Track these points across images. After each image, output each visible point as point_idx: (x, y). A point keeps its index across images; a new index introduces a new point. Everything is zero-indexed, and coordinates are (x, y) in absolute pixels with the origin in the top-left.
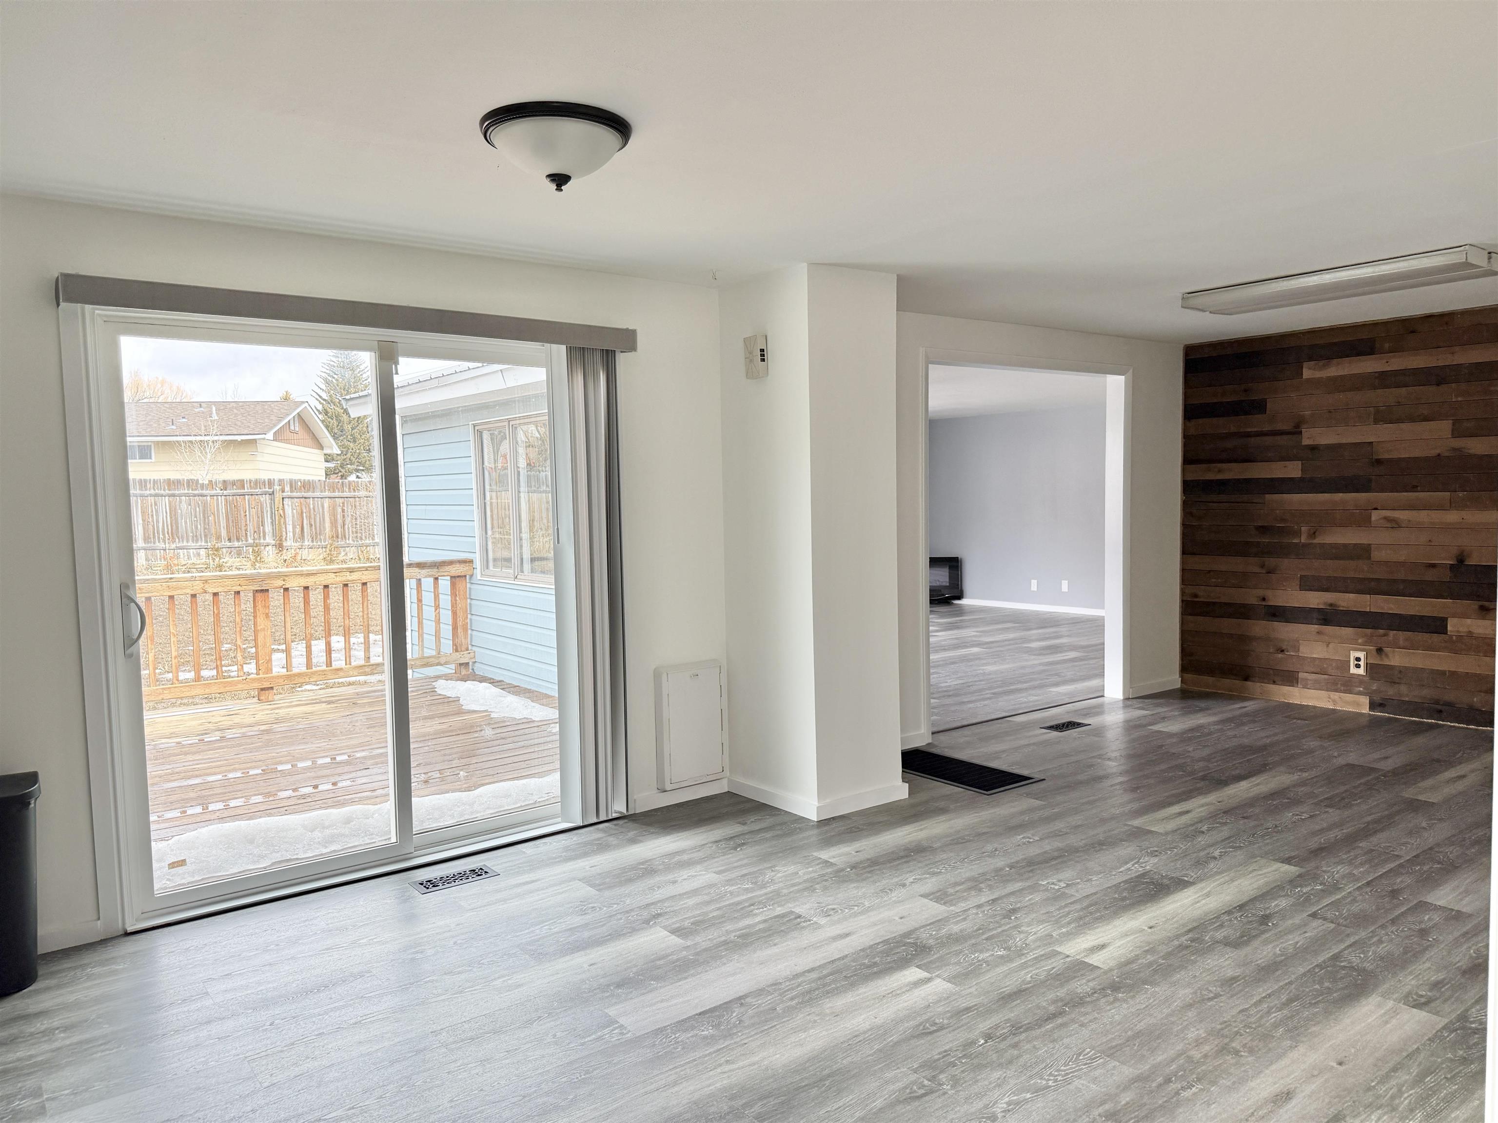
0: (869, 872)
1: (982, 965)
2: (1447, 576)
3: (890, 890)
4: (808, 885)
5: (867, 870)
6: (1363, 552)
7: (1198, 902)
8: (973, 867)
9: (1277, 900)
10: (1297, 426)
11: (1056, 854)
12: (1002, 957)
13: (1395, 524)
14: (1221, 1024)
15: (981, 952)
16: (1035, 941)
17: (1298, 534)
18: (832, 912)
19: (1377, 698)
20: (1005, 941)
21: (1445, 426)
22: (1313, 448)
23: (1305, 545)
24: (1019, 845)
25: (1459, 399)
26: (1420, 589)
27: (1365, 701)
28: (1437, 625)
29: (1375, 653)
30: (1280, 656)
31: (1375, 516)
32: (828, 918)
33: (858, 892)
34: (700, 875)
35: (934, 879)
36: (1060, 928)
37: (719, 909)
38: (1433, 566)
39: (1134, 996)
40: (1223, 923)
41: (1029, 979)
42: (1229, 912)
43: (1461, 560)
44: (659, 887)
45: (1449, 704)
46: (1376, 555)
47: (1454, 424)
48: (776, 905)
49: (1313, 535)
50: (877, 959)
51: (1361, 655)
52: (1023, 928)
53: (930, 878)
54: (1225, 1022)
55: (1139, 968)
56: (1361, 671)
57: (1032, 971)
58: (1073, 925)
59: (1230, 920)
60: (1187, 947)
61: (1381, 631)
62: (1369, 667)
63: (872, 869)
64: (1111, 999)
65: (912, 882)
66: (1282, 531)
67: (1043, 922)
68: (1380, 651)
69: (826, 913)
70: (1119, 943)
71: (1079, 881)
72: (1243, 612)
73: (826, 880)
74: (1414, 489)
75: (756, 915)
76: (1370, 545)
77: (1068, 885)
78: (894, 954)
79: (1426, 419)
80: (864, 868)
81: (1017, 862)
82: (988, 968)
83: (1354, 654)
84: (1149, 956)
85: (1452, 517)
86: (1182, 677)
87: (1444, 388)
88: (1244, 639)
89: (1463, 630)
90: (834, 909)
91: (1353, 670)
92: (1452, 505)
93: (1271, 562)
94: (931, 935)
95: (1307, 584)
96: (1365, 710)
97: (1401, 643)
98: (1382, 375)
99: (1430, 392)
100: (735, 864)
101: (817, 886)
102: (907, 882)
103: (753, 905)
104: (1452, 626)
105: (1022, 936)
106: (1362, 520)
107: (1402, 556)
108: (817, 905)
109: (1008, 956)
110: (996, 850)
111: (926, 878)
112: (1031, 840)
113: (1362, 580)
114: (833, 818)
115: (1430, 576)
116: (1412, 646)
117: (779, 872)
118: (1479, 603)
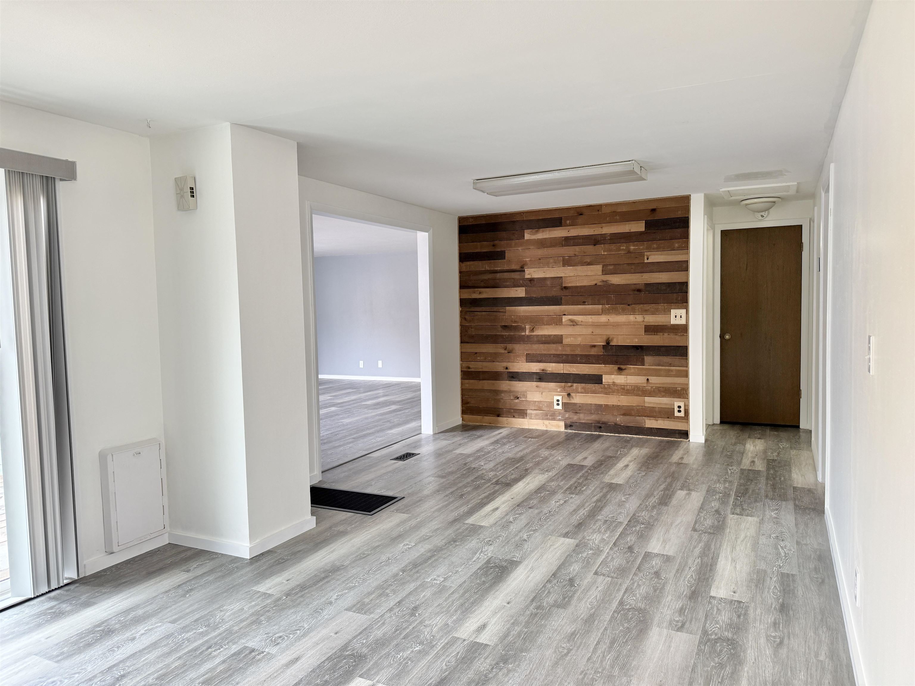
0: (302, 596)
1: (407, 663)
2: (601, 352)
3: (321, 609)
4: (254, 618)
5: (299, 595)
6: (558, 340)
7: (528, 577)
8: (377, 577)
9: (571, 566)
10: (522, 267)
11: (429, 554)
12: (420, 652)
13: (574, 323)
14: (581, 674)
15: (403, 650)
16: (438, 632)
17: (524, 329)
18: (279, 640)
19: (568, 422)
20: (418, 637)
21: (598, 268)
22: (531, 280)
23: (528, 337)
24: (403, 552)
25: (606, 253)
26: (587, 359)
27: (562, 424)
28: (597, 379)
29: (566, 396)
30: (517, 401)
31: (565, 319)
32: (278, 647)
33: (297, 617)
34: (157, 627)
35: (352, 593)
36: (451, 616)
37: (180, 658)
38: (594, 346)
39: (519, 665)
40: (549, 590)
41: (445, 667)
42: (549, 581)
43: (608, 342)
44: (118, 647)
45: (604, 423)
46: (566, 341)
47: (603, 267)
48: (231, 644)
49: (532, 330)
50: (327, 677)
51: (560, 398)
52: (427, 622)
53: (348, 592)
54: (582, 672)
55: (514, 640)
56: (560, 407)
57: (444, 659)
58: (459, 612)
59: (553, 587)
60: (536, 614)
61: (570, 384)
62: (565, 405)
63: (303, 593)
64: (505, 670)
65: (336, 599)
66: (516, 328)
67: (437, 614)
68: (569, 395)
69: (275, 642)
70: (493, 621)
71: (451, 573)
72: (496, 376)
73: (268, 611)
74: (584, 303)
75: (215, 657)
76: (562, 335)
77: (445, 579)
78: (339, 669)
79: (589, 264)
80: (297, 594)
81: (406, 566)
82: (413, 664)
83: (556, 398)
84: (516, 628)
85: (603, 319)
86: (462, 417)
87: (597, 246)
88: (497, 392)
89: (611, 381)
90: (280, 637)
91: (556, 407)
92: (604, 312)
93: (510, 346)
94: (363, 644)
95: (531, 358)
96: (562, 429)
97: (580, 390)
98: (567, 239)
99: (590, 249)
100: (188, 611)
101: (262, 618)
102: (333, 600)
103: (210, 647)
104: (606, 379)
105: (428, 629)
106: (557, 321)
107: (579, 341)
108: (266, 636)
109: (423, 649)
110: (389, 559)
111: (346, 593)
112: (410, 547)
113: (558, 355)
114: (262, 554)
115: (593, 352)
116: (586, 392)
117: (227, 611)
118: (619, 366)
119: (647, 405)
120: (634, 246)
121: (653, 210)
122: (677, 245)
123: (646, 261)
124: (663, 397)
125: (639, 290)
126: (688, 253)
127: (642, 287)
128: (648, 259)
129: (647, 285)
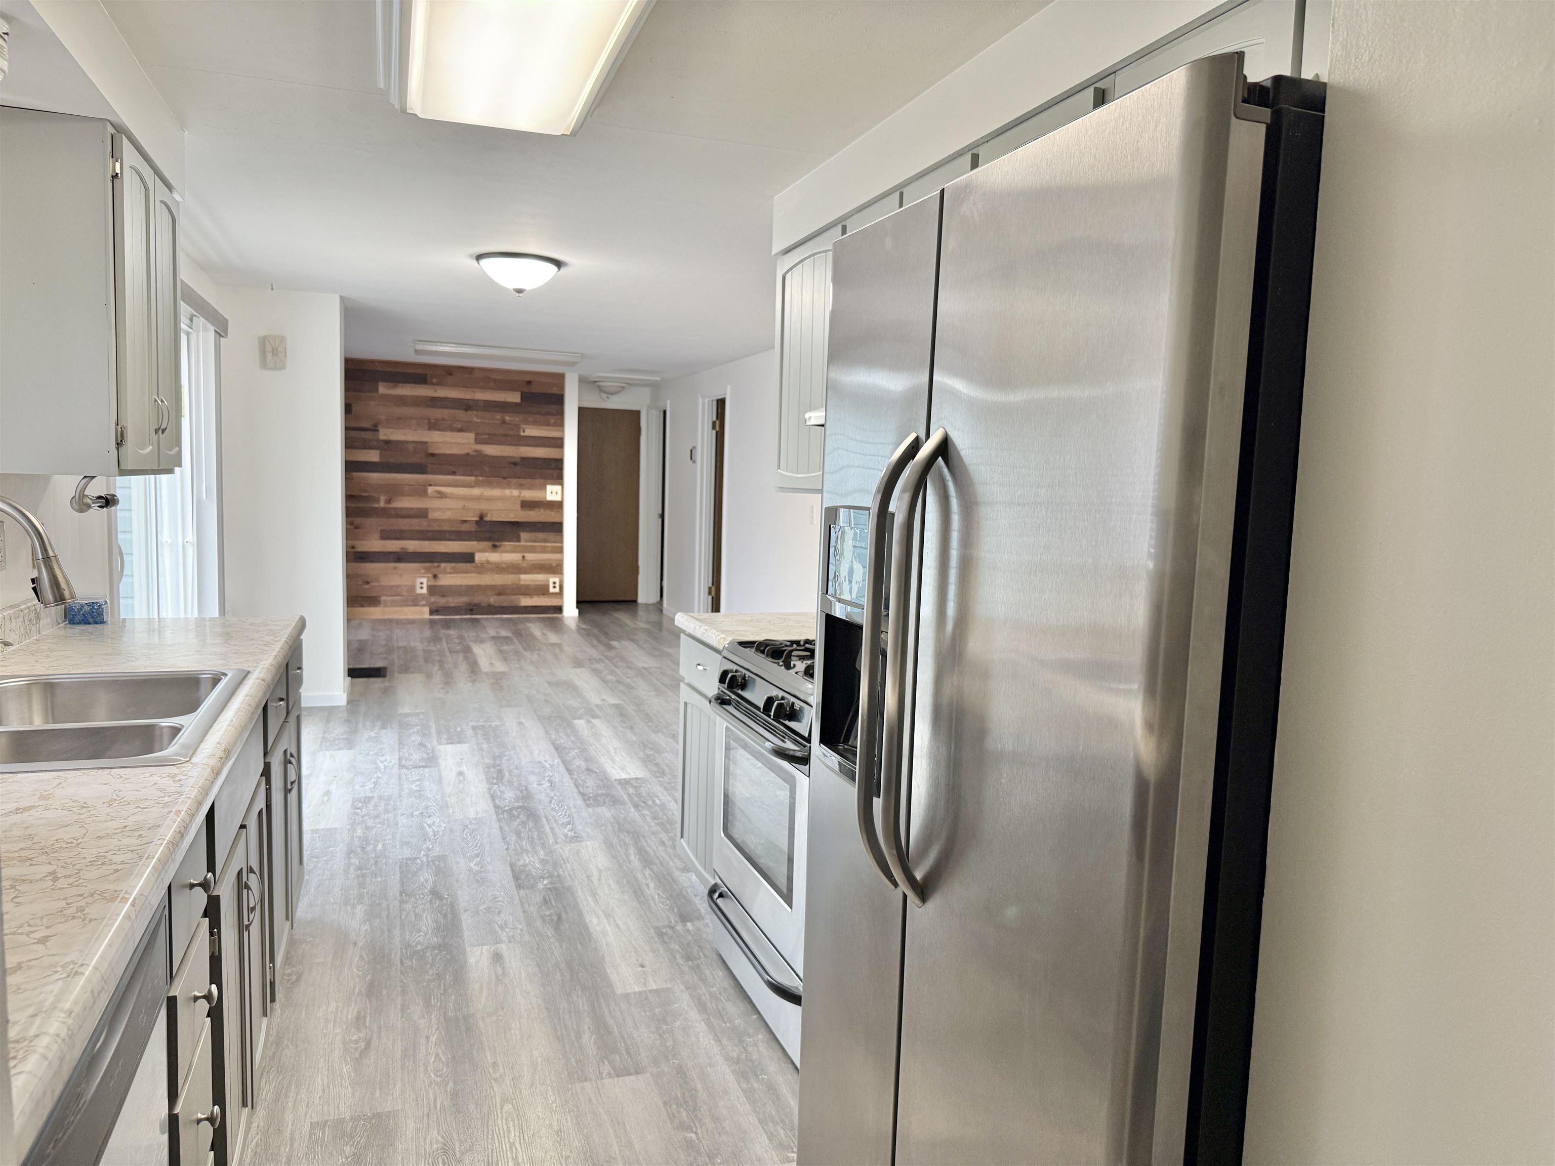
2: (473, 528)
6: (423, 514)
10: (375, 426)
13: (442, 495)
17: (377, 500)
19: (434, 607)
21: (470, 437)
22: (388, 442)
23: (383, 509)
25: (479, 421)
26: (459, 536)
27: (426, 610)
28: (468, 558)
29: (432, 578)
30: (366, 586)
31: (431, 490)
38: (465, 522)
43: (481, 517)
45: (475, 605)
46: (432, 515)
47: (476, 435)
49: (389, 501)
51: (424, 580)
56: (425, 591)
61: (436, 564)
62: (430, 588)
66: (367, 499)
68: (435, 576)
74: (454, 473)
76: (427, 509)
79: (461, 430)
83: (419, 580)
85: (476, 491)
87: (469, 412)
89: (484, 559)
91: (419, 591)
92: (477, 484)
93: (357, 521)
95: (386, 535)
96: (427, 616)
97: (448, 570)
98: (433, 399)
99: (460, 414)
104: (479, 557)
106: (420, 491)
107: (447, 515)
113: (422, 532)
115: (465, 528)
116: (455, 571)
118: (493, 543)
119: (522, 583)
120: (510, 416)
121: (529, 383)
122: (552, 421)
123: (522, 434)
124: (538, 573)
125: (515, 464)
126: (563, 431)
127: (518, 460)
128: (524, 432)
129: (523, 459)
